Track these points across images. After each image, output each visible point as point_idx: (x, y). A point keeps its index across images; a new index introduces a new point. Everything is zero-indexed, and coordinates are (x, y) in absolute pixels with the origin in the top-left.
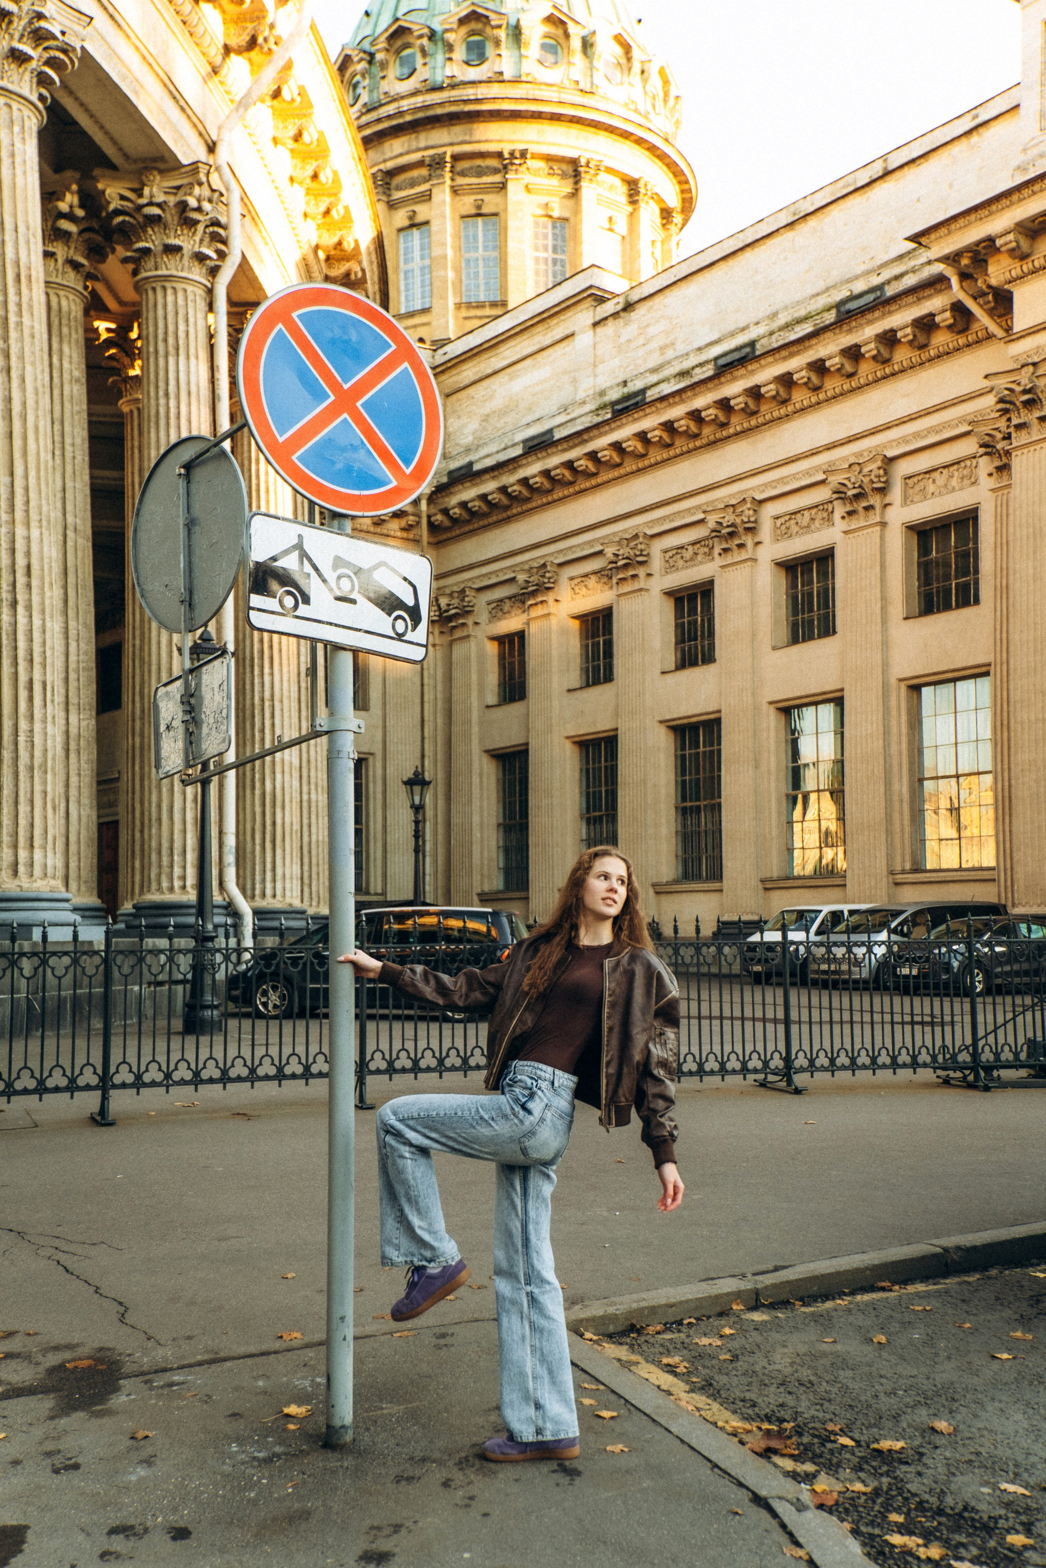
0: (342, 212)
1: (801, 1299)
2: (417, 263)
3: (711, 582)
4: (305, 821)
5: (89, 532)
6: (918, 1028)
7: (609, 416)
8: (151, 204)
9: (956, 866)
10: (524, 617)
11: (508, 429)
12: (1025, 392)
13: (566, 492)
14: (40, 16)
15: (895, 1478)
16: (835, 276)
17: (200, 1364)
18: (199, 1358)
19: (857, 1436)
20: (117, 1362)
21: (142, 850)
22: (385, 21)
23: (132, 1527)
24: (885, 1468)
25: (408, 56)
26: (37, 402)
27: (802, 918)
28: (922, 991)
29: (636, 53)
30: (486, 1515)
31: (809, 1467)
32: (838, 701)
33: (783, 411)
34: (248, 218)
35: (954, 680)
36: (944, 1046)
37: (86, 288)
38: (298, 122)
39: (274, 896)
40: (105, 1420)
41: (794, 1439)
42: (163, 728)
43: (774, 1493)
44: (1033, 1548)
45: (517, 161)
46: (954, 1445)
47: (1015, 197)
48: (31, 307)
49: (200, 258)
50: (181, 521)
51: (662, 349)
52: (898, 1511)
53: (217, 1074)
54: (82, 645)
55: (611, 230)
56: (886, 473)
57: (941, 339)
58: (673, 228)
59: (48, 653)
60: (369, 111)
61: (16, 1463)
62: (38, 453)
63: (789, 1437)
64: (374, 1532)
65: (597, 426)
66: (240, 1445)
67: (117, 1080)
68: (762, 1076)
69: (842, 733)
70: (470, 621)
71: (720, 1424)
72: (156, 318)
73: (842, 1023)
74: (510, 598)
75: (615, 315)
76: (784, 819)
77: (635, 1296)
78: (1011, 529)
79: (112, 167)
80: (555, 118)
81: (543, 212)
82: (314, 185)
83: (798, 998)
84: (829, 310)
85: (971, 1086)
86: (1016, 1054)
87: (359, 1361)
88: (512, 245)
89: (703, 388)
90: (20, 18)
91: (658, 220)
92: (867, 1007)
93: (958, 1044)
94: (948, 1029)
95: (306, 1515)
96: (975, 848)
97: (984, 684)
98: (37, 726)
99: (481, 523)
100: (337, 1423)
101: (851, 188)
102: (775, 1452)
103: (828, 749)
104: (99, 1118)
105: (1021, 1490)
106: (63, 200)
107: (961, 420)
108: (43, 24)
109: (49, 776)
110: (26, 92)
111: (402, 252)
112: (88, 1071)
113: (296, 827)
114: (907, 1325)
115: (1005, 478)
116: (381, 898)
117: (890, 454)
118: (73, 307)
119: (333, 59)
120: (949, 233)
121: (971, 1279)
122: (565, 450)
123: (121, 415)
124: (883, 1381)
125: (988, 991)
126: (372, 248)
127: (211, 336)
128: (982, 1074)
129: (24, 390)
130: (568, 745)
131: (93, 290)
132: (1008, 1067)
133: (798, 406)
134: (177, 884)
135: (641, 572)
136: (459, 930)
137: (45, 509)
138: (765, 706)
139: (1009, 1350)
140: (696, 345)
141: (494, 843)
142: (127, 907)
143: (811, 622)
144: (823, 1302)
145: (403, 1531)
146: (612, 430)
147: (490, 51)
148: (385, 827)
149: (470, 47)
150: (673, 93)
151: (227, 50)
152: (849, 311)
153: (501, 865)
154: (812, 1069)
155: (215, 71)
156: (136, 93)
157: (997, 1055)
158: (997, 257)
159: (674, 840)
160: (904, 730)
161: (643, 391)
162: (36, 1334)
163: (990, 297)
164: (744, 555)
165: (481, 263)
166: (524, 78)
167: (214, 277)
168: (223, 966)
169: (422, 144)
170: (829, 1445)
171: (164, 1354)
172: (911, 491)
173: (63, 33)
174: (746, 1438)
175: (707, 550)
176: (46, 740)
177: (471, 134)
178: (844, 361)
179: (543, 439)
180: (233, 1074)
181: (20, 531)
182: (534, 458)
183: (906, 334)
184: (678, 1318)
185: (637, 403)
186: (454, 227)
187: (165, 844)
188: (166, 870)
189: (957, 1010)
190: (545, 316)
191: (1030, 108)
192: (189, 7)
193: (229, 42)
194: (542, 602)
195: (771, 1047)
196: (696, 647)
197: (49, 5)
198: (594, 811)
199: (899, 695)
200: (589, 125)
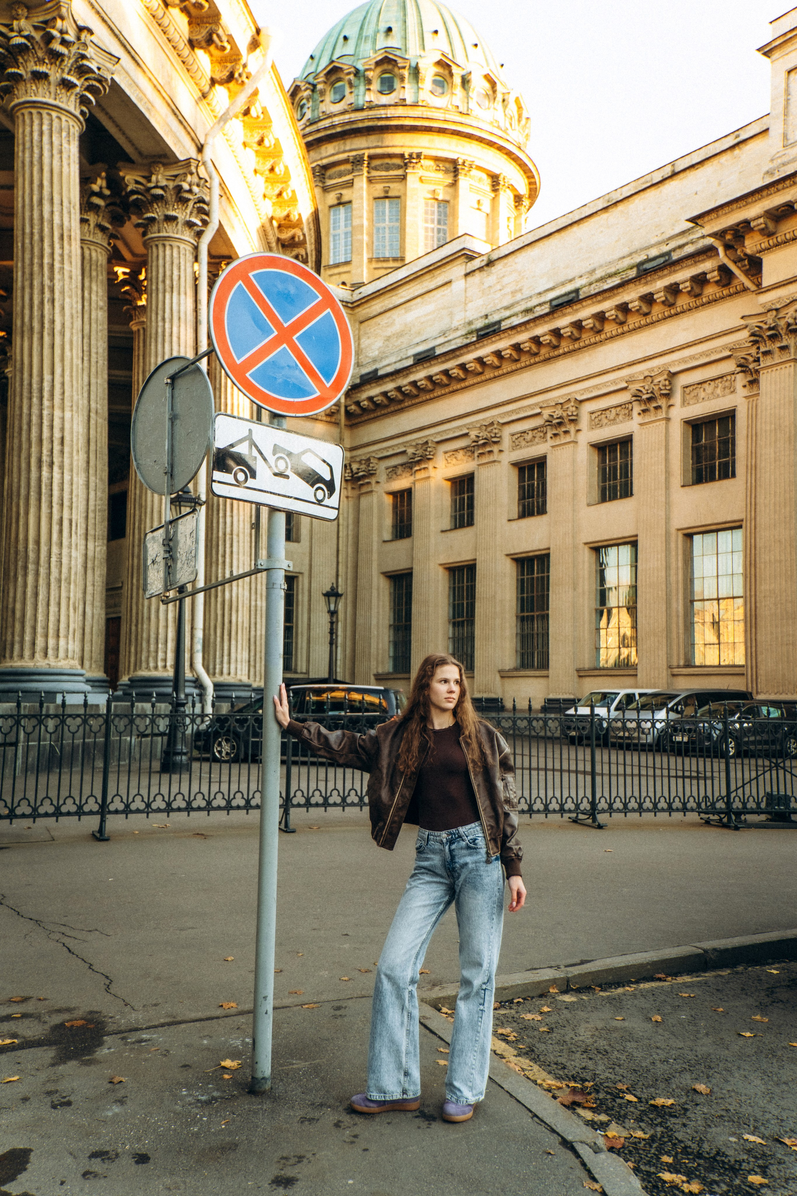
0: (290, 194)
1: (600, 986)
2: (342, 229)
3: (545, 457)
4: (253, 621)
5: (106, 414)
6: (687, 781)
7: (475, 339)
8: (156, 187)
9: (717, 663)
10: (412, 479)
11: (403, 346)
12: (770, 329)
13: (443, 392)
14: (83, 57)
15: (667, 1128)
16: (637, 245)
17: (162, 1025)
18: (162, 1021)
19: (638, 1094)
20: (102, 1023)
21: (137, 640)
22: (324, 62)
23: (107, 1153)
24: (659, 1120)
25: (340, 87)
26: (72, 323)
27: (605, 698)
28: (691, 754)
29: (499, 87)
30: (366, 1150)
31: (603, 1118)
32: (634, 544)
33: (598, 339)
34: (224, 198)
35: (717, 531)
36: (706, 797)
37: (109, 244)
38: (261, 132)
39: (229, 674)
40: (93, 1068)
41: (593, 1095)
42: (149, 562)
43: (577, 1139)
44: (767, 1186)
45: (414, 161)
46: (710, 1104)
47: (765, 193)
48: (70, 257)
49: (190, 225)
50: (167, 416)
51: (514, 293)
52: (668, 1154)
53: (183, 805)
54: (99, 494)
55: (479, 209)
56: (670, 384)
57: (710, 291)
58: (523, 209)
59: (74, 500)
60: (311, 124)
61: (25, 1099)
62: (72, 359)
63: (589, 1094)
64: (283, 1161)
65: (467, 346)
66: (188, 1090)
67: (112, 808)
68: (574, 815)
69: (636, 567)
70: (373, 480)
71: (539, 1082)
72: (157, 266)
73: (632, 775)
74: (402, 465)
75: (481, 269)
76: (593, 627)
78: (759, 425)
79: (129, 160)
80: (442, 131)
81: (431, 196)
82: (271, 175)
83: (602, 756)
84: (631, 268)
85: (725, 826)
86: (758, 804)
87: (277, 1025)
88: (409, 219)
89: (541, 321)
90: (69, 58)
91: (512, 203)
92: (651, 764)
93: (716, 794)
94: (709, 782)
95: (233, 1147)
96: (730, 651)
97: (738, 535)
98: (65, 551)
99: (383, 412)
100: (259, 1075)
101: (649, 184)
102: (579, 1105)
103: (626, 578)
104: (98, 835)
105: (759, 1140)
106: (95, 183)
107: (724, 348)
108: (85, 62)
109: (72, 586)
110: (71, 108)
111: (332, 221)
112: (91, 800)
113: (246, 625)
114: (677, 1008)
115: (755, 388)
116: (305, 676)
117: (673, 370)
118: (99, 255)
119: (287, 89)
120: (718, 217)
121: (723, 973)
122: (443, 362)
123: (132, 332)
124: (659, 1051)
125: (738, 755)
126: (311, 220)
127: (196, 279)
128: (733, 817)
129: (63, 315)
130: (441, 570)
131: (115, 245)
132: (752, 812)
133: (608, 335)
134: (160, 664)
135: (495, 448)
136: (360, 702)
137: (75, 398)
138: (581, 546)
139: (751, 1030)
140: (537, 291)
141: (386, 639)
142: (125, 679)
143: (615, 487)
144: (616, 988)
145: (305, 1161)
146: (477, 349)
147: (397, 84)
148: (309, 625)
149: (383, 81)
150: (525, 115)
151: (213, 82)
152: (645, 270)
153: (392, 654)
154: (611, 809)
155: (204, 96)
157: (744, 804)
158: (751, 235)
159: (515, 640)
160: (680, 564)
161: (499, 322)
162: (45, 999)
163: (746, 262)
164: (568, 439)
165: (387, 231)
166: (420, 104)
167: (199, 238)
168: (190, 726)
169: (348, 148)
170: (618, 1101)
171: (135, 1017)
172: (688, 397)
173: (99, 69)
174: (558, 1093)
175: (542, 434)
176: (70, 561)
177: (382, 141)
178: (642, 304)
179: (428, 354)
180: (195, 805)
181: (57, 413)
182: (421, 367)
183: (686, 287)
184: (510, 998)
185: (495, 330)
186: (368, 205)
187: (153, 636)
188: (153, 654)
189: (716, 768)
190: (431, 268)
191: (776, 131)
192: (186, 51)
193: (214, 76)
194: (424, 468)
195: (581, 794)
196: (533, 503)
197: (90, 49)
198: (459, 617)
199: (677, 541)
200: (465, 137)
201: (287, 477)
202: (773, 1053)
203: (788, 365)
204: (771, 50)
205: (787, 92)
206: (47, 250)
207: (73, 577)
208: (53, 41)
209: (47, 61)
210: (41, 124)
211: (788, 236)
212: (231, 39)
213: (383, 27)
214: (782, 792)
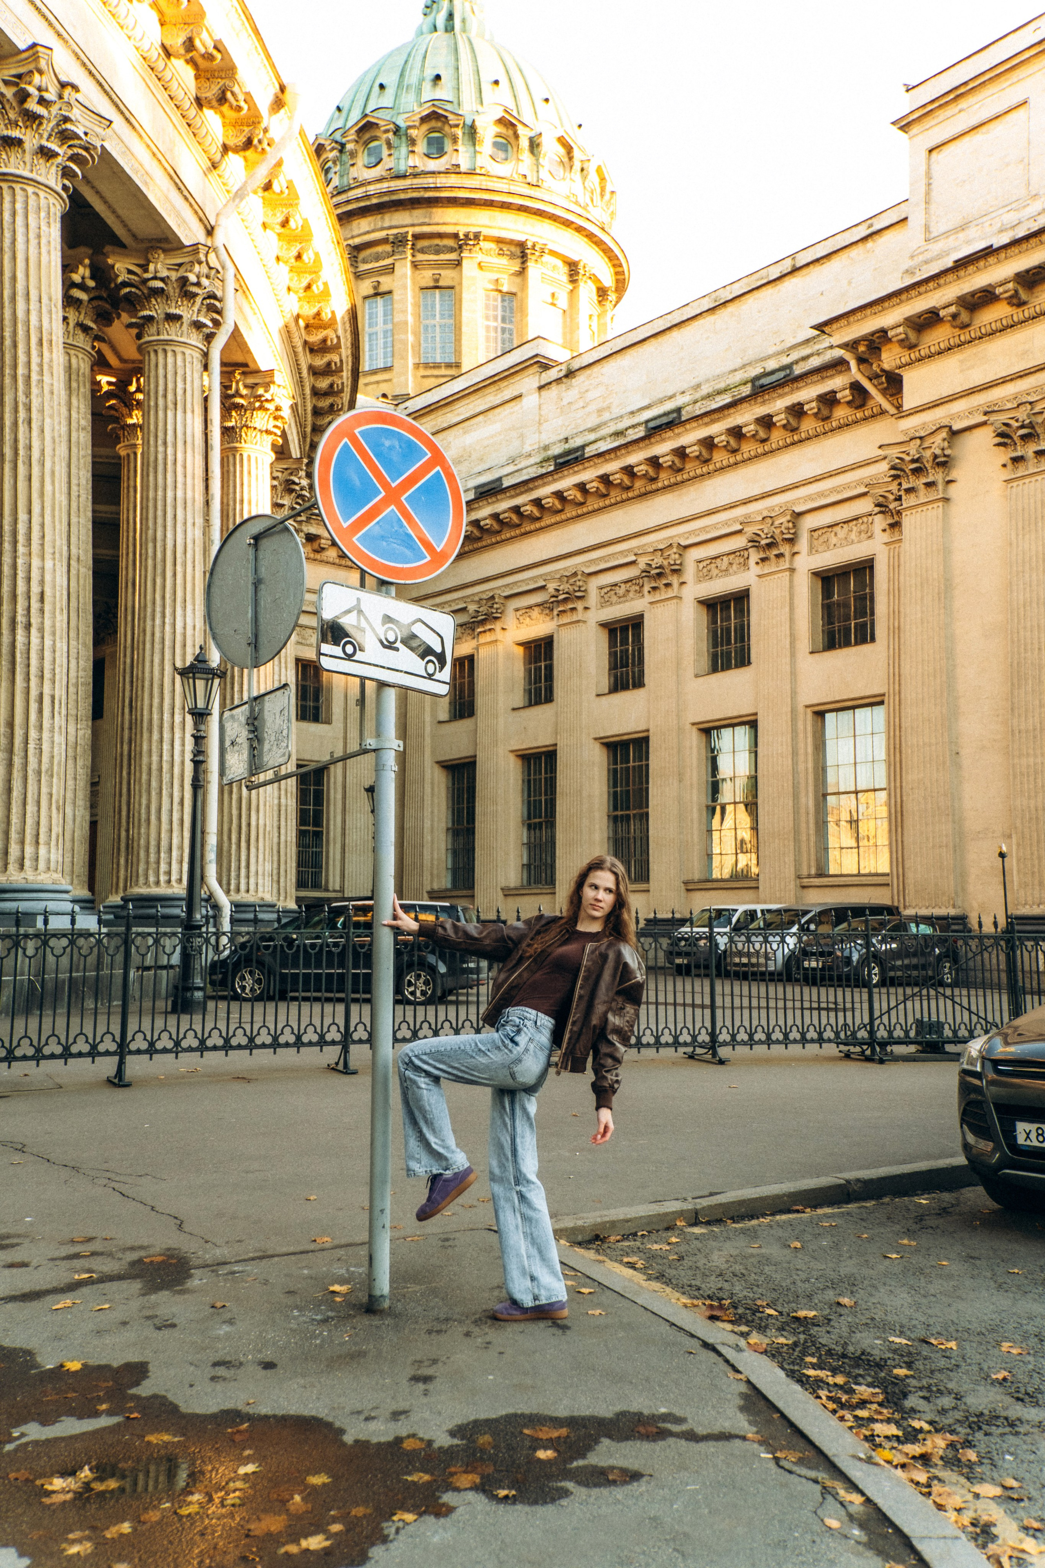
0: (321, 287)
1: (732, 1218)
2: (380, 327)
3: (641, 616)
4: (275, 823)
5: (90, 562)
6: (824, 1012)
7: (552, 468)
8: (155, 278)
9: (855, 872)
10: (473, 643)
12: (913, 461)
13: (513, 534)
14: (66, 119)
15: (810, 1335)
16: (751, 355)
17: (253, 1259)
18: (251, 1255)
19: (780, 1309)
20: (184, 1258)
22: (355, 116)
23: (230, 1362)
24: (802, 1329)
25: (375, 147)
26: (54, 450)
27: (720, 916)
28: (828, 983)
29: (576, 153)
30: (501, 1353)
31: (744, 1329)
32: (753, 724)
33: (705, 470)
34: (240, 291)
35: (854, 708)
36: (846, 1025)
37: (93, 347)
38: (285, 210)
39: (248, 891)
40: (186, 1296)
41: (731, 1311)
43: (719, 1342)
44: (913, 1377)
45: (471, 242)
46: (854, 1314)
47: (904, 297)
48: (51, 367)
49: (198, 326)
50: (250, 581)
51: (600, 411)
52: (813, 1355)
53: (220, 1042)
54: (81, 662)
55: (553, 304)
56: (794, 526)
57: (841, 413)
58: (608, 305)
60: (339, 193)
61: (124, 1323)
62: (54, 494)
63: (727, 1310)
64: (417, 1364)
65: (541, 476)
66: (300, 1311)
67: (133, 1047)
68: (691, 1049)
69: (756, 752)
71: (673, 1301)
72: (157, 377)
73: (759, 1008)
74: (461, 625)
75: (558, 380)
76: (704, 828)
77: (598, 1213)
78: (902, 578)
79: (122, 245)
80: (505, 206)
81: (493, 287)
82: (298, 264)
83: (722, 986)
84: (745, 384)
85: (868, 1059)
86: (907, 1032)
88: (466, 315)
89: (635, 447)
90: (49, 120)
91: (595, 297)
92: (780, 995)
93: (858, 1021)
94: (849, 1013)
95: (362, 1354)
96: (872, 856)
97: (880, 712)
98: (46, 735)
100: (377, 1293)
101: (764, 281)
102: (718, 1318)
103: (743, 766)
104: (116, 1081)
105: (904, 1341)
106: (78, 272)
107: (859, 483)
108: (68, 126)
109: (55, 780)
110: (52, 183)
112: (108, 1039)
114: (817, 1236)
115: (897, 534)
116: (339, 895)
117: (798, 509)
118: (81, 362)
120: (849, 324)
121: (868, 1205)
122: (512, 497)
123: (120, 458)
124: (799, 1273)
125: (883, 983)
126: (346, 319)
128: (878, 1049)
129: (43, 440)
130: (512, 758)
131: (99, 349)
132: (899, 1042)
133: (718, 465)
134: (163, 878)
135: (580, 605)
137: (58, 543)
138: (688, 726)
139: (898, 1253)
140: (629, 409)
141: (443, 847)
143: (729, 653)
144: (750, 1220)
145: (440, 1364)
146: (555, 480)
147: (448, 146)
148: (343, 829)
149: (430, 142)
150: (609, 188)
151: (226, 148)
152: (762, 386)
153: (450, 866)
154: (733, 1042)
155: (215, 166)
156: (146, 183)
157: (890, 1032)
158: (889, 346)
159: (606, 845)
160: (810, 750)
161: (583, 447)
162: (112, 1239)
163: (884, 379)
164: (670, 593)
165: (438, 329)
166: (478, 171)
167: (209, 343)
169: (386, 224)
170: (758, 1315)
171: (220, 1253)
172: (815, 542)
173: (86, 134)
174: (695, 1309)
175: (637, 588)
176: (53, 748)
177: (430, 218)
178: (759, 428)
179: (493, 486)
180: (234, 1042)
181: (36, 562)
182: (485, 502)
183: (811, 407)
184: (633, 1231)
185: (577, 458)
186: (414, 297)
187: (153, 843)
188: (153, 866)
189: (857, 998)
190: (496, 378)
191: (917, 220)
192: (193, 112)
193: (227, 142)
194: (490, 630)
195: (698, 1025)
196: (627, 673)
197: (75, 110)
198: (535, 817)
199: (805, 720)
200: (535, 214)
201: (397, 649)
202: (921, 1271)
203: (935, 505)
204: (909, 124)
205: (929, 175)
206: (22, 358)
207: (55, 768)
208: (29, 100)
209: (20, 124)
210: (14, 202)
211: (933, 350)
212: (249, 98)
213: (430, 74)
214: (934, 1018)
